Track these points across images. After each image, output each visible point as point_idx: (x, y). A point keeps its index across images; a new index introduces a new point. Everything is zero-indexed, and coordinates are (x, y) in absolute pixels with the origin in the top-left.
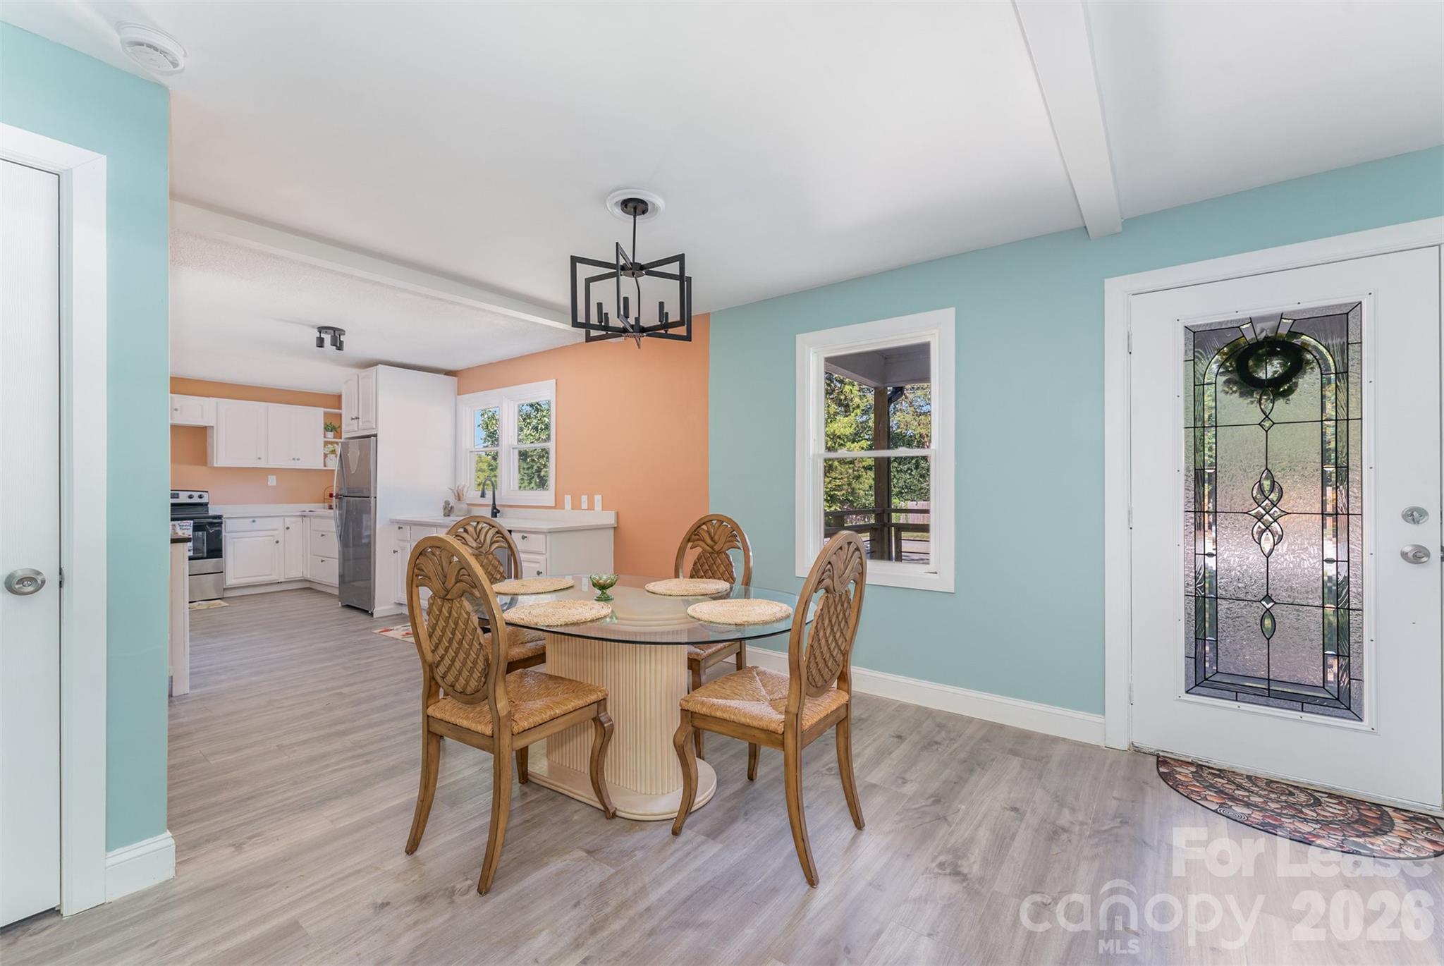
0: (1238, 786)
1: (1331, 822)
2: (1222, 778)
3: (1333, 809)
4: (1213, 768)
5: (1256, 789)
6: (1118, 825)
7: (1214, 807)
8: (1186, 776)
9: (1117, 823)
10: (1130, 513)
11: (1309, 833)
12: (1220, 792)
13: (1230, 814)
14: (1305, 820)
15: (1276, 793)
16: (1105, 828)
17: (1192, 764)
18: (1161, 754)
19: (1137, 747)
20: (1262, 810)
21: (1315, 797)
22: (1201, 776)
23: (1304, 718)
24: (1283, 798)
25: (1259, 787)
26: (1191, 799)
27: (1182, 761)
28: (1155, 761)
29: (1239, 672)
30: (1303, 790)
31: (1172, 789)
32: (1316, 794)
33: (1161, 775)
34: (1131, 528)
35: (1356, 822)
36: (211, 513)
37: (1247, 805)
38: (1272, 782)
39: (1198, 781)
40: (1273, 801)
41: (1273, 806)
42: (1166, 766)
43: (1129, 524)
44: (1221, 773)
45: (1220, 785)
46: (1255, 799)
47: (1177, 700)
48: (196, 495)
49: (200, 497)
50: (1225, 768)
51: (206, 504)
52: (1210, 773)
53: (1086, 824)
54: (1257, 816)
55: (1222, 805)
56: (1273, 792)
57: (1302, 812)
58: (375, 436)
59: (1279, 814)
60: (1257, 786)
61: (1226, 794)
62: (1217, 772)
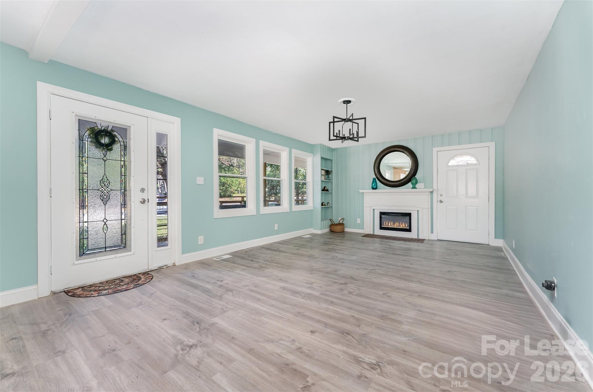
0: (98, 287)
1: (129, 283)
2: (92, 287)
3: (127, 280)
4: (87, 286)
5: (104, 285)
6: (68, 317)
7: (97, 295)
8: (80, 292)
9: (67, 316)
10: (50, 190)
11: (126, 288)
12: (95, 291)
13: (103, 294)
14: (123, 286)
15: (111, 283)
16: (65, 320)
17: (79, 288)
18: (65, 290)
19: (54, 292)
20: (110, 289)
21: (121, 280)
22: (85, 290)
23: (116, 256)
24: (113, 283)
25: (105, 284)
26: (88, 297)
27: (75, 289)
28: (64, 293)
29: (96, 247)
30: (116, 279)
31: (79, 298)
32: (120, 279)
33: (71, 296)
34: (51, 197)
35: (133, 280)
37: (106, 290)
38: (107, 281)
39: (85, 291)
40: (111, 285)
41: (112, 286)
42: (70, 293)
43: (50, 195)
44: (91, 286)
45: (93, 289)
46: (106, 288)
47: (73, 265)
50: (91, 284)
52: (87, 288)
53: (55, 323)
54: (110, 291)
55: (98, 293)
56: (110, 284)
57: (120, 284)
59: (116, 287)
60: (104, 284)
61: (97, 290)
62: (89, 286)
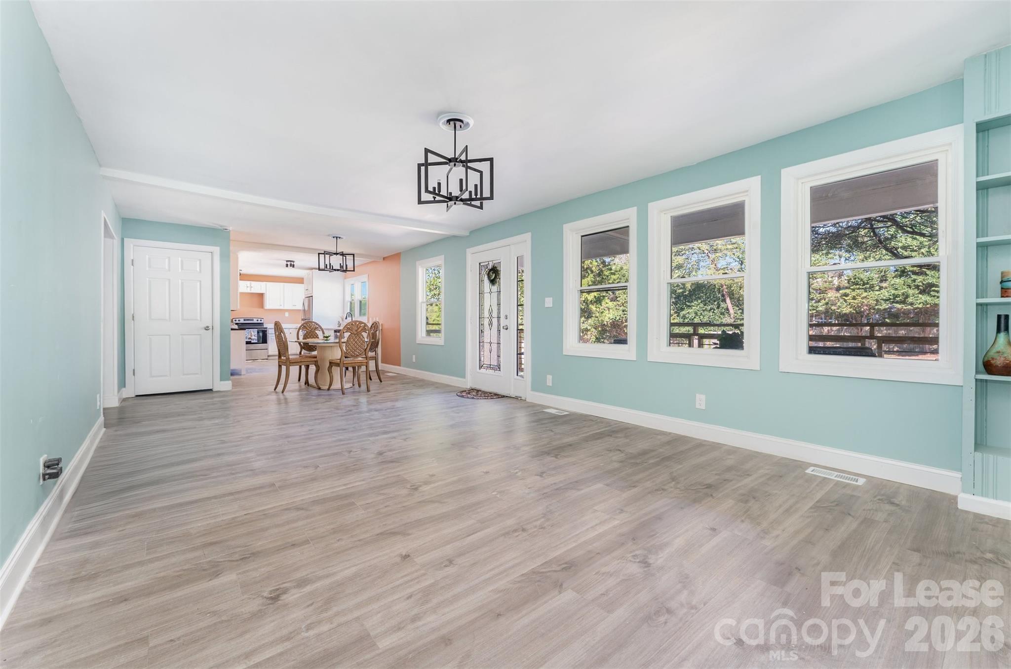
36: (265, 327)
48: (259, 319)
49: (261, 320)
51: (263, 323)
58: (312, 296)
